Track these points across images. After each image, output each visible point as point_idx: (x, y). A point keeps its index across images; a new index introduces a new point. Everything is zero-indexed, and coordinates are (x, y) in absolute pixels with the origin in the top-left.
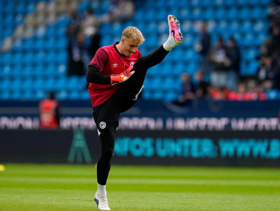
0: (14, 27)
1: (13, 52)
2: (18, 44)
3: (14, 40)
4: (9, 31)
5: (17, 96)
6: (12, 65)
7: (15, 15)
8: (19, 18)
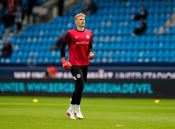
0: (165, 21)
1: (165, 35)
2: (168, 30)
3: (165, 28)
4: (162, 23)
5: (166, 60)
6: (164, 43)
7: (165, 13)
8: (168, 15)
